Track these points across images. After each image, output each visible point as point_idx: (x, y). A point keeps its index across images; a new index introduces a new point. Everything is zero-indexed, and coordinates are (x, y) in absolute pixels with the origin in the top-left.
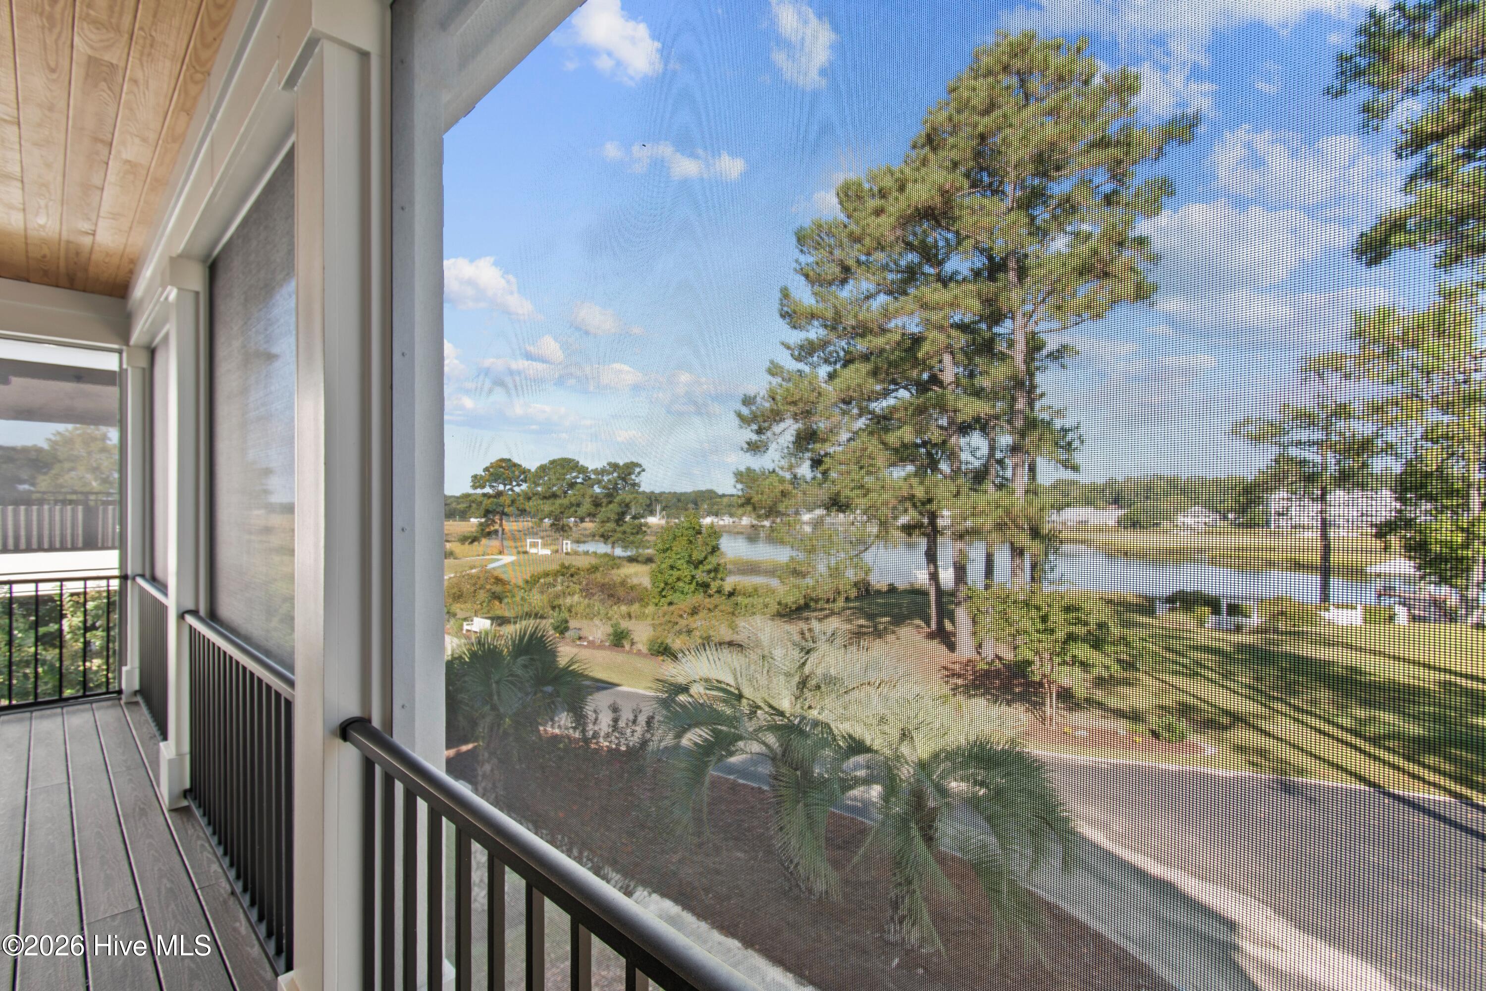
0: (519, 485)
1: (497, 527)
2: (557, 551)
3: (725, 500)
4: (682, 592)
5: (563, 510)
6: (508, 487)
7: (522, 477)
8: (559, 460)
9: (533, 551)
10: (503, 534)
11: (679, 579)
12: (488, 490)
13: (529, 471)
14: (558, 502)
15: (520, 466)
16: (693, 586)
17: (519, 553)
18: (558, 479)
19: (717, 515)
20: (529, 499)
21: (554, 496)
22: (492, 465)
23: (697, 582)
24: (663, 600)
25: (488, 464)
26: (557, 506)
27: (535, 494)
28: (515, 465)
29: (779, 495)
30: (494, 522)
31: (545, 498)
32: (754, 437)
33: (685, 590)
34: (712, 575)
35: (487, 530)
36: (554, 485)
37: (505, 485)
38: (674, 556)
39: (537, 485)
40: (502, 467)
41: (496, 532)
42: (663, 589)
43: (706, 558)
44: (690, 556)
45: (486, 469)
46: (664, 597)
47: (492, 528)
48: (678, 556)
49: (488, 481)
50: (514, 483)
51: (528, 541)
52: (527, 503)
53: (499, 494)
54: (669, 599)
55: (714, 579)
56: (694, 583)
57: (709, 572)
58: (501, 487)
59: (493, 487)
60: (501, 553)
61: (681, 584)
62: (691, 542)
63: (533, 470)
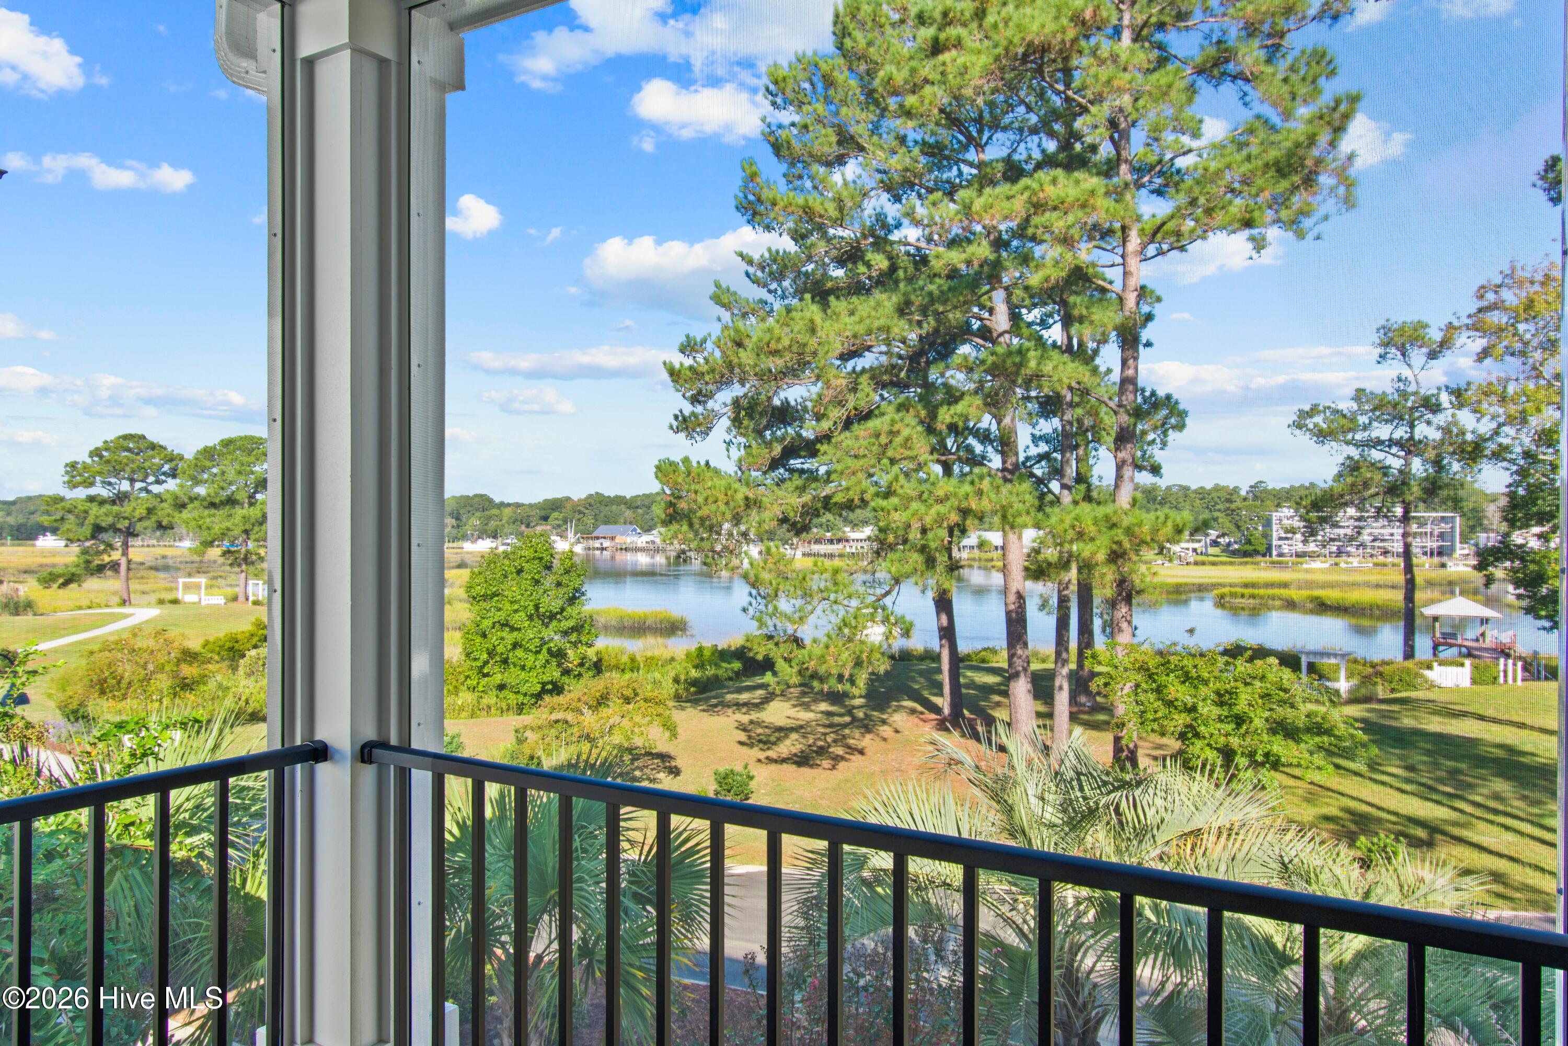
0: (158, 482)
1: (116, 555)
2: (235, 599)
3: (507, 512)
4: (523, 668)
5: (248, 527)
6: (138, 485)
7: (166, 468)
8: (241, 438)
9: (190, 598)
10: (129, 569)
11: (516, 645)
12: (99, 490)
13: (181, 458)
14: (239, 512)
15: (163, 448)
16: (543, 656)
17: (161, 602)
18: (240, 473)
19: (495, 537)
20: (182, 506)
21: (231, 501)
22: (107, 446)
23: (549, 650)
24: (484, 681)
25: (100, 444)
26: (237, 519)
27: (192, 499)
28: (153, 446)
29: (742, 503)
30: (110, 546)
31: (213, 505)
32: (688, 409)
33: (529, 664)
34: (574, 637)
35: (97, 562)
36: (231, 484)
37: (132, 481)
38: (507, 606)
39: (197, 482)
40: (129, 450)
41: (115, 566)
42: (486, 663)
43: (563, 610)
44: (537, 607)
45: (96, 453)
46: (487, 675)
47: (107, 559)
48: (516, 607)
49: (100, 473)
50: (151, 479)
51: (181, 581)
52: (176, 514)
53: (121, 498)
54: (498, 678)
55: (575, 644)
56: (544, 650)
57: (565, 633)
58: (125, 486)
59: (110, 484)
60: (124, 603)
61: (519, 653)
62: (537, 582)
63: (189, 455)
